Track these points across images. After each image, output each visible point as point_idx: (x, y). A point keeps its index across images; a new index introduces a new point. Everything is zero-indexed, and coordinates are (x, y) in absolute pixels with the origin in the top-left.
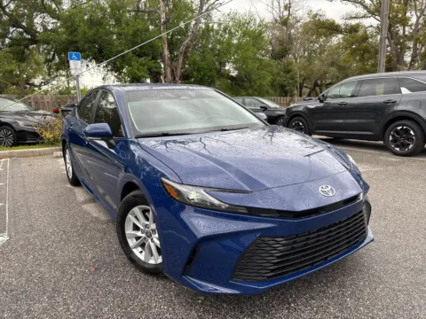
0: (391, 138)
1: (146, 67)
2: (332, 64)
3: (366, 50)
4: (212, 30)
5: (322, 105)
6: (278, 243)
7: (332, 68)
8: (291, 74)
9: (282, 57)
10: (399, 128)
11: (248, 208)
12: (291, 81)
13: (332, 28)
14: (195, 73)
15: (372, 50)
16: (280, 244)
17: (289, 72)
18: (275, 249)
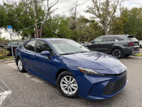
0: (114, 54)
1: (30, 31)
2: (87, 31)
3: (97, 28)
4: (52, 20)
5: (93, 44)
6: (113, 83)
7: (87, 33)
8: (77, 34)
9: (74, 29)
10: (116, 51)
11: (105, 74)
12: (77, 37)
13: (87, 21)
14: (47, 33)
15: (99, 28)
16: (114, 84)
17: (76, 34)
18: (113, 85)
